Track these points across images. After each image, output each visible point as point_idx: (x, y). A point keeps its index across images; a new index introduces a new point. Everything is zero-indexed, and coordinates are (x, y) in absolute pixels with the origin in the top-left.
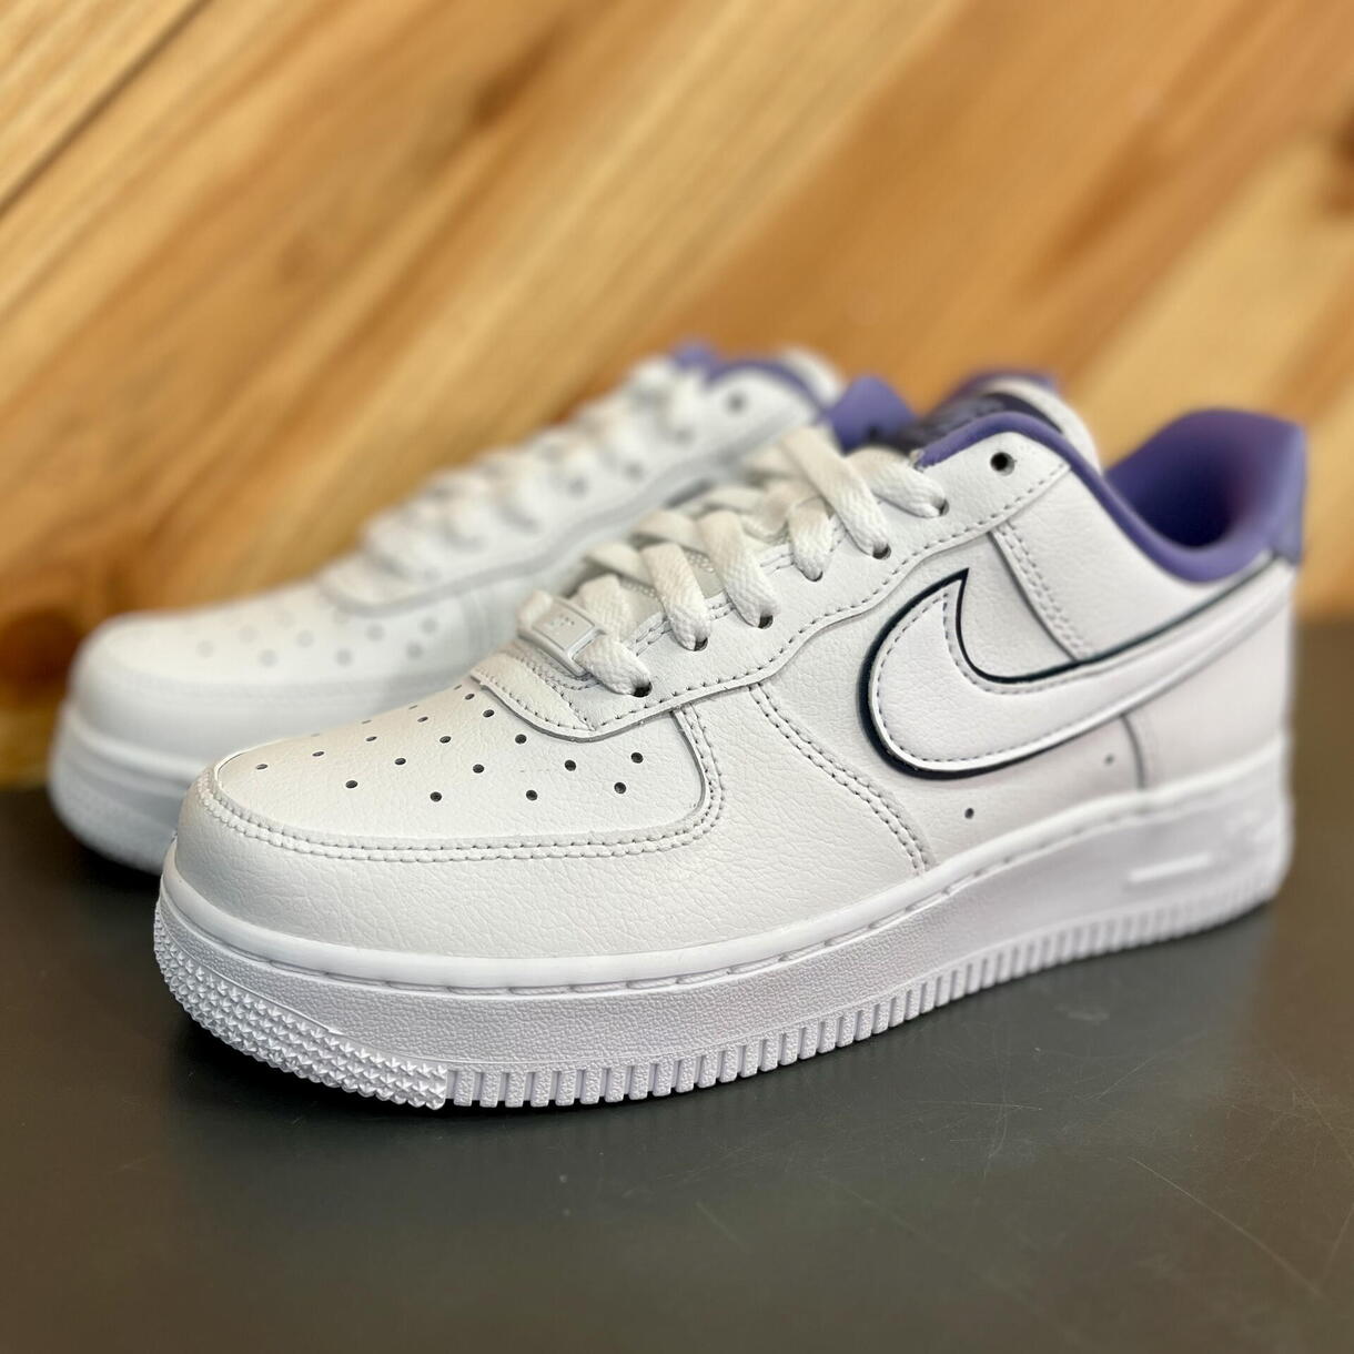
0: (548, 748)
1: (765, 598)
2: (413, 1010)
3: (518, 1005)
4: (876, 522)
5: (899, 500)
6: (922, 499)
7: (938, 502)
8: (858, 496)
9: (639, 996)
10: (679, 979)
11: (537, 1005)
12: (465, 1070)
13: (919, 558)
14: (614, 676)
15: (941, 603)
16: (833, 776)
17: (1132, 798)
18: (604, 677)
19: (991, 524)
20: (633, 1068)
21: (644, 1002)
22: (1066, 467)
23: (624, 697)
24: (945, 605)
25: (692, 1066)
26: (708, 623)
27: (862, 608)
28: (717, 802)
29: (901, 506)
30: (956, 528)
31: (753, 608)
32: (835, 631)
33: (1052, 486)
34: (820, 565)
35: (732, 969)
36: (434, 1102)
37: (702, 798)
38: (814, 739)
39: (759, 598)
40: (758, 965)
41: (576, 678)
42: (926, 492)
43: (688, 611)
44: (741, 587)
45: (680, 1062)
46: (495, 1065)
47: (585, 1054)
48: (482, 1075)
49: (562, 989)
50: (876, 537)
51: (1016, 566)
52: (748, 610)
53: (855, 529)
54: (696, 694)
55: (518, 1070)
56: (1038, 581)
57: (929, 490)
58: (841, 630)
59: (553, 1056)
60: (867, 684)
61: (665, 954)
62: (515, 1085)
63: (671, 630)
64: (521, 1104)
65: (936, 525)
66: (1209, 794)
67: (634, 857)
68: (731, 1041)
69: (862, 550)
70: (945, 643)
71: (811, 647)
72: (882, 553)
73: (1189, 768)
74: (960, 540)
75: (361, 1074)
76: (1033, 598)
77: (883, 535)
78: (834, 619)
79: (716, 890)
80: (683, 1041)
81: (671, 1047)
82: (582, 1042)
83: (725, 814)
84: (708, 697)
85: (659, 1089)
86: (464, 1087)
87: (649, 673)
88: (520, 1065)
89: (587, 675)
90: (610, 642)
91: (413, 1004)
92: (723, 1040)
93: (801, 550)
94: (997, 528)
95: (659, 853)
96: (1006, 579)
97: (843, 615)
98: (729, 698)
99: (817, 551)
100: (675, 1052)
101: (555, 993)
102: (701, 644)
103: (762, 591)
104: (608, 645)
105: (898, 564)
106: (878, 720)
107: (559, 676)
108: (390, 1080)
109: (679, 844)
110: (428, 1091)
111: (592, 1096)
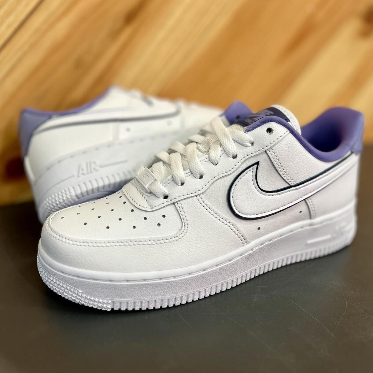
0: (139, 213)
1: (201, 171)
2: (101, 286)
3: (129, 285)
4: (233, 148)
5: (240, 142)
6: (246, 141)
7: (251, 142)
8: (228, 140)
9: (163, 282)
10: (174, 277)
11: (135, 285)
12: (116, 301)
13: (245, 158)
14: (158, 194)
15: (251, 171)
16: (219, 220)
17: (308, 221)
18: (155, 194)
19: (266, 148)
20: (162, 300)
21: (165, 283)
22: (289, 131)
23: (161, 199)
24: (252, 172)
25: (179, 299)
26: (184, 178)
27: (229, 173)
28: (186, 228)
29: (240, 143)
30: (256, 150)
31: (197, 174)
32: (221, 179)
33: (284, 137)
34: (217, 161)
35: (190, 274)
36: (108, 309)
37: (182, 227)
38: (214, 210)
39: (199, 171)
40: (197, 273)
41: (148, 193)
42: (248, 140)
43: (179, 175)
44: (194, 168)
45: (176, 298)
46: (124, 300)
47: (149, 297)
48: (121, 303)
49: (142, 281)
50: (233, 153)
51: (273, 160)
52: (196, 174)
53: (227, 150)
54: (180, 198)
55: (130, 301)
56: (280, 164)
57: (248, 139)
58: (222, 179)
59: (140, 298)
60: (230, 194)
61: (171, 271)
62: (130, 305)
63: (174, 180)
64: (132, 310)
65: (250, 149)
66: (331, 219)
67: (162, 244)
68: (190, 292)
69: (229, 156)
70: (252, 182)
71: (214, 184)
72: (235, 157)
73: (325, 213)
74: (257, 153)
75: (88, 302)
76: (278, 169)
77: (235, 152)
78: (220, 176)
79: (185, 253)
80: (176, 293)
81: (173, 295)
82: (148, 294)
83: (188, 231)
84: (184, 199)
85: (170, 305)
86: (116, 306)
87: (168, 192)
88: (131, 300)
89: (151, 193)
90: (157, 184)
91: (101, 285)
92: (188, 292)
93: (211, 157)
94: (268, 149)
95: (169, 243)
96: (270, 163)
97: (223, 175)
98: (190, 199)
99: (216, 157)
100: (174, 296)
101: (139, 282)
102: (182, 184)
103: (199, 169)
104: (156, 184)
105: (239, 160)
106: (232, 204)
107: (144, 192)
108: (96, 304)
109: (175, 240)
110: (106, 306)
111: (151, 307)
